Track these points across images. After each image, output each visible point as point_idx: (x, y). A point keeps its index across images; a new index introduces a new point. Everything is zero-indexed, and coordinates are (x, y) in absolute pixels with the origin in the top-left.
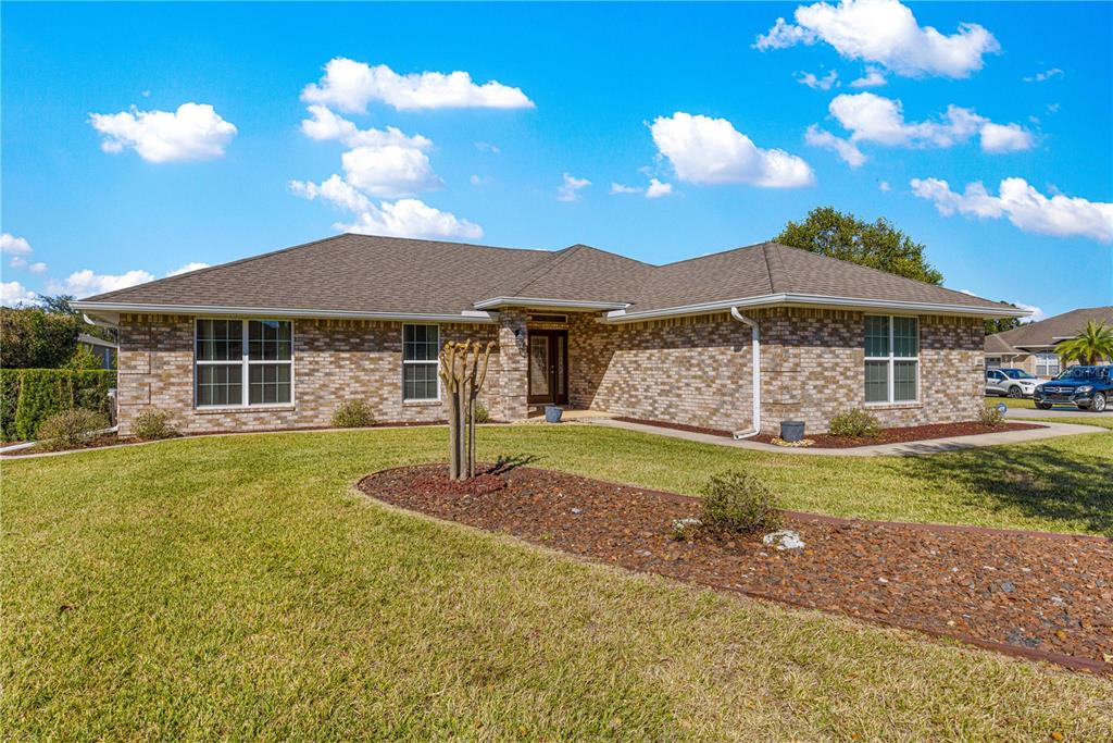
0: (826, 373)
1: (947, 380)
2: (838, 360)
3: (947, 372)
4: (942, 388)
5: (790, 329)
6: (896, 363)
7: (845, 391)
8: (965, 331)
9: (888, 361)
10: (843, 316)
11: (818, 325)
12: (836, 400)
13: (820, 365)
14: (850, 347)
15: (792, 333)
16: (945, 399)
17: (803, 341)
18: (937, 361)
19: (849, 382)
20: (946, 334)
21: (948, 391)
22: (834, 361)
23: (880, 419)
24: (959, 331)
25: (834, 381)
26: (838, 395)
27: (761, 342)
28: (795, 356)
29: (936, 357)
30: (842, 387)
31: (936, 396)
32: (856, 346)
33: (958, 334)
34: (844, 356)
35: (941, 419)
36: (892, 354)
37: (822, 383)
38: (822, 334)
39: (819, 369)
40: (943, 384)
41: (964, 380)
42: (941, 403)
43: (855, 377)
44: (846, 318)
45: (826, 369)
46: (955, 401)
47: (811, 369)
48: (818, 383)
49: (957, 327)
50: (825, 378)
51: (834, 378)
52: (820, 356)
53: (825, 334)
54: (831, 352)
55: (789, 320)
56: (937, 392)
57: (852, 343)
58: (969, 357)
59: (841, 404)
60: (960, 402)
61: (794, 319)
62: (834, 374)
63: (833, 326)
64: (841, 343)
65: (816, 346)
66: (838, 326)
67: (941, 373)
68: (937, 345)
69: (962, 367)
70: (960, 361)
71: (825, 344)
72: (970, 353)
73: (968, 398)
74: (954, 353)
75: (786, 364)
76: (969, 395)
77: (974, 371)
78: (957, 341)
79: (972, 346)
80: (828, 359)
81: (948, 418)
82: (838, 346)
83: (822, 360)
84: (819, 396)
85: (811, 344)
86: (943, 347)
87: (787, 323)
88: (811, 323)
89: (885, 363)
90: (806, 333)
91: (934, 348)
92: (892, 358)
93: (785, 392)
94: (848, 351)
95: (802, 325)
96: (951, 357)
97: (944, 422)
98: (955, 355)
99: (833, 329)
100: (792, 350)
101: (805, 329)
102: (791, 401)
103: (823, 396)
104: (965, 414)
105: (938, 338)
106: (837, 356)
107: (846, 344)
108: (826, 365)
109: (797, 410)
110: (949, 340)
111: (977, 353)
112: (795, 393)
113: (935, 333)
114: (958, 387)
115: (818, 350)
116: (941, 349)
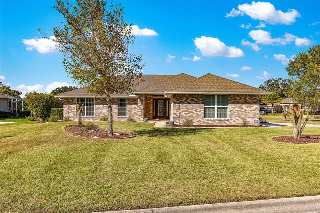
0: (189, 110)
1: (240, 113)
2: (193, 107)
3: (240, 111)
5: (176, 99)
6: (218, 108)
8: (250, 99)
10: (196, 96)
11: (186, 98)
12: (192, 117)
13: (186, 108)
14: (198, 104)
15: (177, 100)
17: (180, 102)
18: (235, 107)
19: (197, 113)
20: (240, 100)
22: (192, 107)
23: (210, 123)
24: (246, 99)
25: (192, 112)
26: (193, 116)
28: (177, 106)
30: (195, 114)
32: (201, 104)
35: (237, 124)
36: (216, 105)
38: (187, 100)
39: (186, 109)
40: (238, 114)
41: (249, 113)
42: (237, 120)
43: (200, 111)
45: (189, 109)
47: (183, 109)
48: (186, 113)
50: (188, 111)
51: (192, 111)
52: (187, 106)
53: (189, 100)
54: (190, 105)
55: (176, 97)
56: (235, 116)
57: (199, 103)
58: (251, 106)
59: (194, 118)
61: (177, 97)
62: (192, 110)
63: (192, 98)
64: (195, 103)
65: (185, 103)
66: (193, 98)
67: (237, 111)
68: (235, 103)
69: (248, 109)
70: (247, 107)
71: (188, 103)
75: (175, 108)
77: (254, 110)
78: (245, 102)
79: (253, 103)
80: (190, 106)
81: (240, 124)
82: (194, 104)
83: (187, 107)
85: (183, 103)
88: (184, 98)
89: (214, 108)
90: (182, 100)
92: (216, 107)
93: (174, 114)
94: (197, 105)
95: (181, 98)
96: (242, 106)
98: (244, 106)
99: (192, 99)
100: (176, 105)
101: (181, 99)
102: (176, 117)
106: (193, 106)
112: (177, 115)
113: (235, 100)
114: (246, 115)
115: (186, 105)
116: (238, 104)
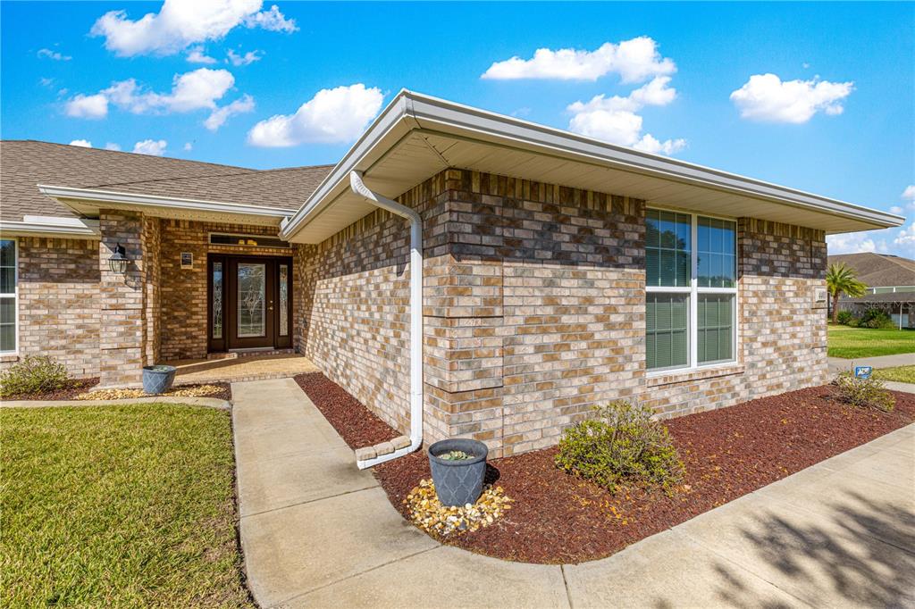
0: (565, 319)
1: (778, 325)
2: (593, 292)
3: (778, 312)
4: (771, 338)
5: (476, 219)
6: (701, 297)
7: (606, 352)
8: (802, 249)
9: (688, 294)
10: (603, 205)
11: (547, 218)
12: (586, 372)
13: (550, 301)
14: (618, 266)
15: (480, 230)
16: (775, 355)
17: (508, 251)
18: (765, 294)
19: (613, 335)
20: (778, 251)
21: (781, 343)
22: (582, 293)
23: (674, 401)
24: (795, 247)
25: (583, 333)
26: (591, 363)
27: (426, 253)
28: (487, 282)
29: (763, 288)
30: (599, 345)
31: (763, 351)
32: (631, 266)
33: (793, 253)
34: (606, 284)
35: (770, 388)
36: (694, 282)
37: (554, 338)
38: (556, 237)
39: (549, 310)
40: (773, 331)
41: (801, 323)
42: (770, 363)
43: (626, 325)
44: (609, 208)
45: (566, 310)
46: (789, 359)
47: (529, 312)
48: (547, 339)
49: (793, 242)
50: (561, 329)
51: (583, 327)
52: (550, 283)
53: (564, 237)
54: (576, 276)
55: (473, 199)
56: (765, 345)
57: (621, 260)
58: (808, 289)
59: (597, 379)
60: (795, 359)
61: (486, 199)
62: (582, 320)
63: (582, 222)
64: (599, 257)
65: (542, 261)
66: (591, 223)
67: (770, 313)
68: (765, 269)
69: (800, 304)
70: (796, 295)
71: (562, 258)
72: (809, 282)
73: (805, 351)
74: (789, 281)
75: (464, 301)
76: (807, 346)
77: (814, 309)
78: (793, 264)
79: (811, 272)
80: (569, 288)
81: (779, 386)
82: (594, 264)
83: (556, 291)
84: (548, 366)
85: (529, 257)
86: (773, 272)
87: (468, 207)
88: (530, 214)
89: (683, 297)
90: (519, 233)
91: (760, 274)
92: (694, 289)
93: (459, 364)
94: (613, 274)
95: (509, 213)
96: (784, 288)
97: (774, 393)
98: (789, 284)
99: (581, 229)
100: (479, 269)
101: (514, 223)
102: (477, 384)
103: (557, 365)
104: (802, 376)
105: (765, 256)
106: (591, 284)
107: (609, 259)
108: (564, 302)
109: (494, 403)
110: (782, 261)
111: (818, 282)
112: (486, 364)
113: (762, 249)
114: (794, 336)
115: (547, 271)
116: (771, 274)
